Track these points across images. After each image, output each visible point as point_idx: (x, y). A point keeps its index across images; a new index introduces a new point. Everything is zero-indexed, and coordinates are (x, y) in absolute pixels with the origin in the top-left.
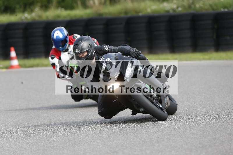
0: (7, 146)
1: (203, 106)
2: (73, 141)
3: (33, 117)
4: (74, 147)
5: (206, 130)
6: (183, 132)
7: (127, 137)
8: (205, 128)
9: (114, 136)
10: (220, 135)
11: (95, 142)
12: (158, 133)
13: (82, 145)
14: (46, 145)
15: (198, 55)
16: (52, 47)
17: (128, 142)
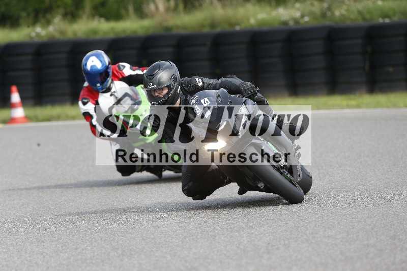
0: (5, 259)
1: (347, 188)
2: (120, 249)
3: (50, 209)
4: (122, 260)
5: (352, 230)
6: (312, 233)
7: (213, 242)
8: (351, 227)
9: (191, 240)
10: (377, 239)
11: (159, 252)
12: (269, 235)
13: (136, 257)
14: (72, 258)
15: (337, 100)
16: (83, 84)
17: (216, 252)
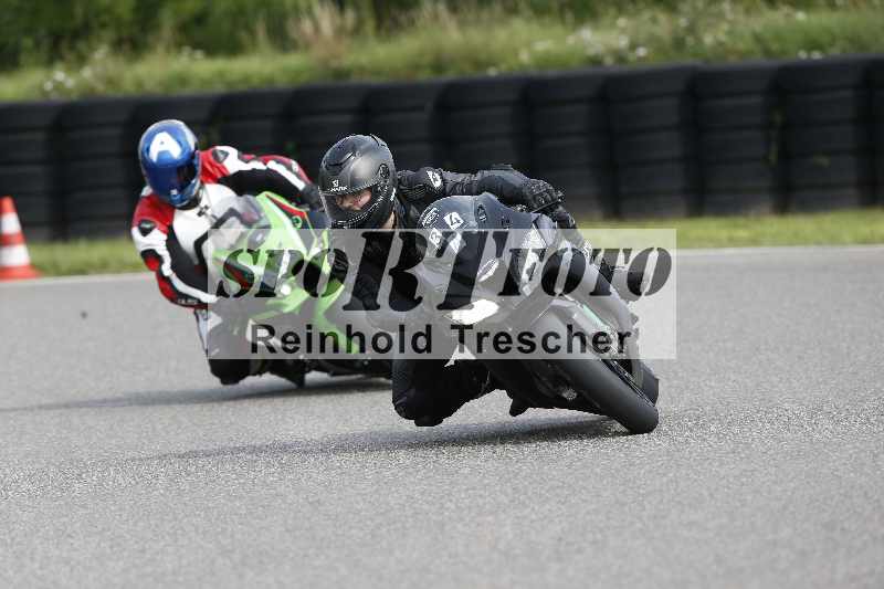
2: (238, 552)
4: (241, 576)
5: (740, 510)
6: (655, 517)
8: (738, 504)
10: (795, 529)
11: (323, 557)
12: (561, 522)
13: (271, 568)
14: (134, 571)
16: (141, 190)
17: (445, 558)
